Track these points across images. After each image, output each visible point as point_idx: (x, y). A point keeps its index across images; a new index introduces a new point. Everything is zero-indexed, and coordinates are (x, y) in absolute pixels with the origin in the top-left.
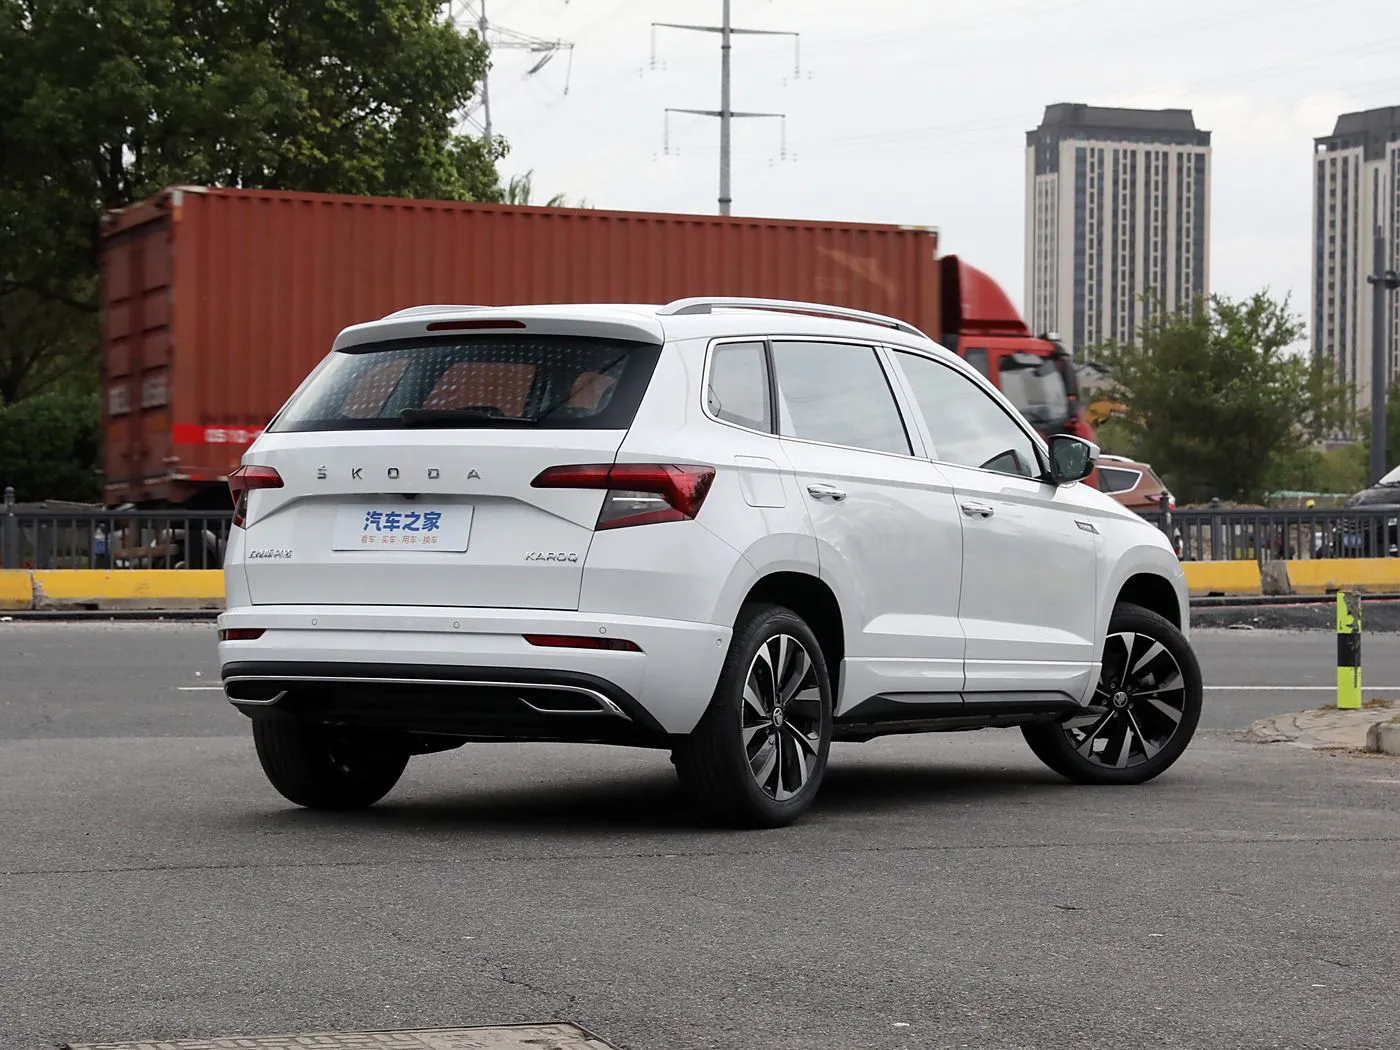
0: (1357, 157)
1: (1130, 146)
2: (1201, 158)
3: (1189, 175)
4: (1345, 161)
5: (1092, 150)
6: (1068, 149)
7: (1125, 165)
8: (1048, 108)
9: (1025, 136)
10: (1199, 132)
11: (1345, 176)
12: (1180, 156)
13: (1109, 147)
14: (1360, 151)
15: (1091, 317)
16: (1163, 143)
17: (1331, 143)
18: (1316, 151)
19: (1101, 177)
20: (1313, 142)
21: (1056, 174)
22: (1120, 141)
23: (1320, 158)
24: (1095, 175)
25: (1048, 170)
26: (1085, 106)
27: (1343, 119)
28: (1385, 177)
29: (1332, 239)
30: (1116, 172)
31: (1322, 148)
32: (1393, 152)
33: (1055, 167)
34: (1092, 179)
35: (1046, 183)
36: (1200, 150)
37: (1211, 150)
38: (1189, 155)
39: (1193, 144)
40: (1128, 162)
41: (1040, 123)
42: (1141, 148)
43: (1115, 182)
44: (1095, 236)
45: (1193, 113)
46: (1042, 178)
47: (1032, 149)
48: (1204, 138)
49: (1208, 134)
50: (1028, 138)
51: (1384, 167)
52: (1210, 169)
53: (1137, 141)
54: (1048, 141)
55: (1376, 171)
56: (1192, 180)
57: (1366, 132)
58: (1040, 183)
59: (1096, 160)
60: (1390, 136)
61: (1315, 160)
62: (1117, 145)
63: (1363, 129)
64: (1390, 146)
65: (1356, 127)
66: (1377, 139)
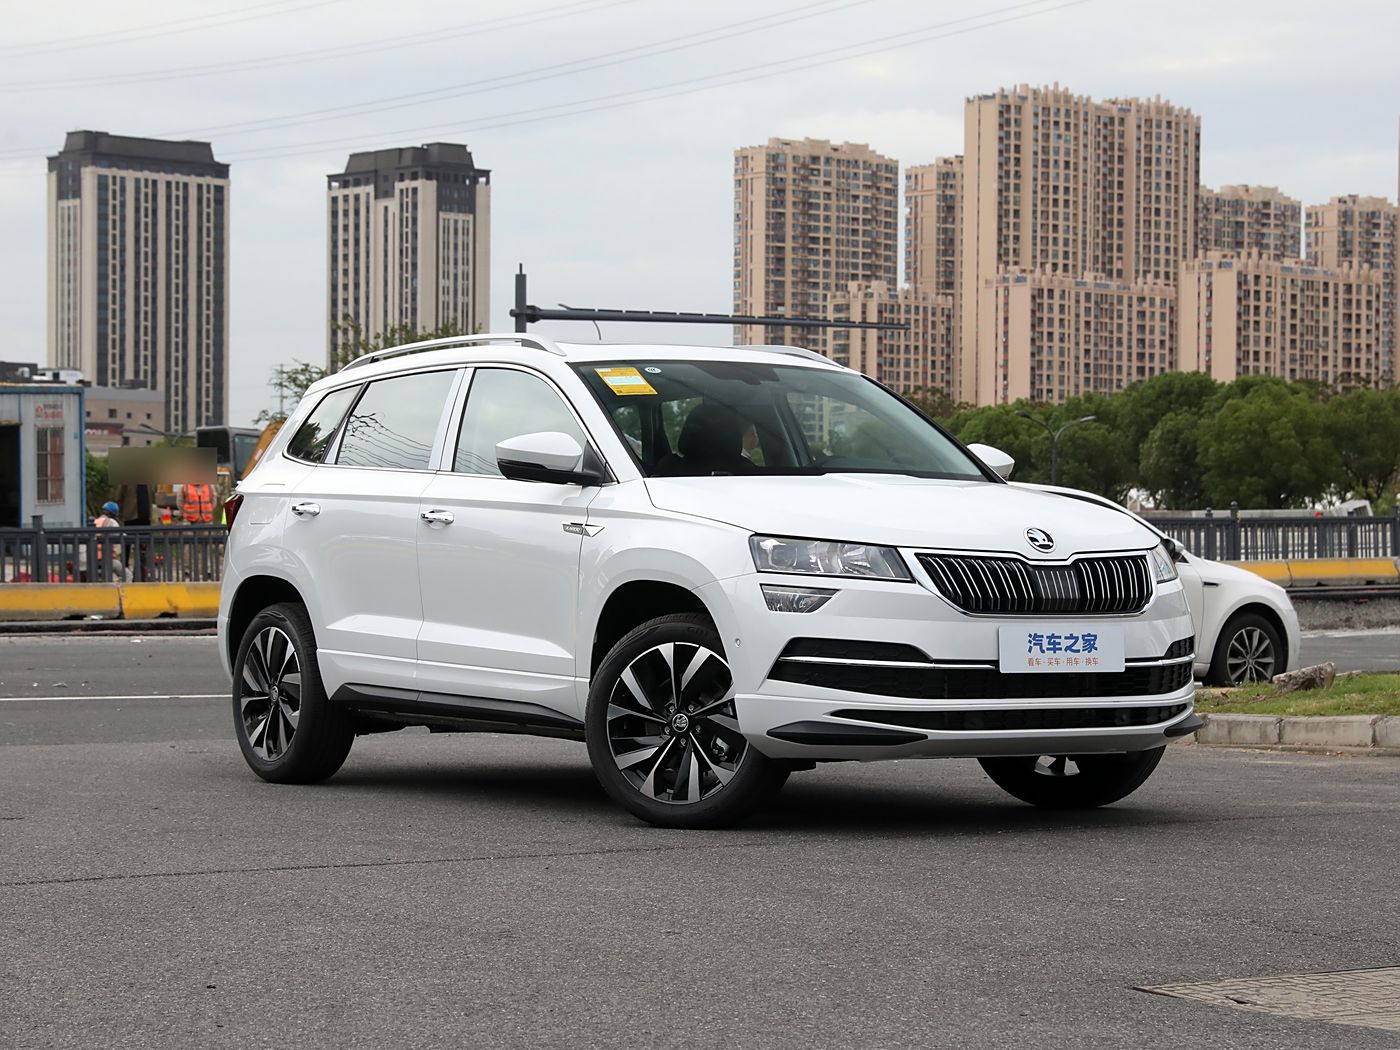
0: (368, 194)
1: (151, 176)
2: (220, 190)
3: (208, 206)
4: (357, 198)
5: (114, 178)
6: (89, 176)
7: (146, 194)
8: (69, 134)
9: (46, 162)
10: (218, 164)
11: (357, 212)
12: (200, 187)
13: (130, 175)
14: (371, 189)
15: (114, 341)
16: (183, 173)
17: (343, 180)
18: (330, 187)
19: (123, 204)
20: (326, 179)
21: (77, 201)
22: (141, 170)
23: (334, 194)
24: (118, 203)
25: (70, 196)
26: (106, 135)
27: (353, 156)
28: (394, 214)
29: (346, 272)
30: (137, 200)
31: (335, 184)
32: (402, 191)
33: (77, 193)
34: (114, 206)
36: (219, 182)
37: (229, 182)
38: (208, 186)
39: (212, 176)
40: (150, 190)
41: (61, 149)
42: (162, 178)
43: (137, 210)
44: (117, 262)
45: (212, 146)
46: (65, 203)
47: (54, 176)
48: (222, 171)
49: (226, 167)
50: (49, 164)
51: (393, 205)
52: (228, 201)
53: (158, 171)
54: (70, 167)
55: (386, 208)
56: (212, 211)
57: (376, 171)
58: (63, 208)
59: (118, 188)
60: (398, 177)
61: (328, 196)
62: (139, 174)
63: (373, 168)
64: (399, 186)
65: (367, 166)
66: (386, 179)
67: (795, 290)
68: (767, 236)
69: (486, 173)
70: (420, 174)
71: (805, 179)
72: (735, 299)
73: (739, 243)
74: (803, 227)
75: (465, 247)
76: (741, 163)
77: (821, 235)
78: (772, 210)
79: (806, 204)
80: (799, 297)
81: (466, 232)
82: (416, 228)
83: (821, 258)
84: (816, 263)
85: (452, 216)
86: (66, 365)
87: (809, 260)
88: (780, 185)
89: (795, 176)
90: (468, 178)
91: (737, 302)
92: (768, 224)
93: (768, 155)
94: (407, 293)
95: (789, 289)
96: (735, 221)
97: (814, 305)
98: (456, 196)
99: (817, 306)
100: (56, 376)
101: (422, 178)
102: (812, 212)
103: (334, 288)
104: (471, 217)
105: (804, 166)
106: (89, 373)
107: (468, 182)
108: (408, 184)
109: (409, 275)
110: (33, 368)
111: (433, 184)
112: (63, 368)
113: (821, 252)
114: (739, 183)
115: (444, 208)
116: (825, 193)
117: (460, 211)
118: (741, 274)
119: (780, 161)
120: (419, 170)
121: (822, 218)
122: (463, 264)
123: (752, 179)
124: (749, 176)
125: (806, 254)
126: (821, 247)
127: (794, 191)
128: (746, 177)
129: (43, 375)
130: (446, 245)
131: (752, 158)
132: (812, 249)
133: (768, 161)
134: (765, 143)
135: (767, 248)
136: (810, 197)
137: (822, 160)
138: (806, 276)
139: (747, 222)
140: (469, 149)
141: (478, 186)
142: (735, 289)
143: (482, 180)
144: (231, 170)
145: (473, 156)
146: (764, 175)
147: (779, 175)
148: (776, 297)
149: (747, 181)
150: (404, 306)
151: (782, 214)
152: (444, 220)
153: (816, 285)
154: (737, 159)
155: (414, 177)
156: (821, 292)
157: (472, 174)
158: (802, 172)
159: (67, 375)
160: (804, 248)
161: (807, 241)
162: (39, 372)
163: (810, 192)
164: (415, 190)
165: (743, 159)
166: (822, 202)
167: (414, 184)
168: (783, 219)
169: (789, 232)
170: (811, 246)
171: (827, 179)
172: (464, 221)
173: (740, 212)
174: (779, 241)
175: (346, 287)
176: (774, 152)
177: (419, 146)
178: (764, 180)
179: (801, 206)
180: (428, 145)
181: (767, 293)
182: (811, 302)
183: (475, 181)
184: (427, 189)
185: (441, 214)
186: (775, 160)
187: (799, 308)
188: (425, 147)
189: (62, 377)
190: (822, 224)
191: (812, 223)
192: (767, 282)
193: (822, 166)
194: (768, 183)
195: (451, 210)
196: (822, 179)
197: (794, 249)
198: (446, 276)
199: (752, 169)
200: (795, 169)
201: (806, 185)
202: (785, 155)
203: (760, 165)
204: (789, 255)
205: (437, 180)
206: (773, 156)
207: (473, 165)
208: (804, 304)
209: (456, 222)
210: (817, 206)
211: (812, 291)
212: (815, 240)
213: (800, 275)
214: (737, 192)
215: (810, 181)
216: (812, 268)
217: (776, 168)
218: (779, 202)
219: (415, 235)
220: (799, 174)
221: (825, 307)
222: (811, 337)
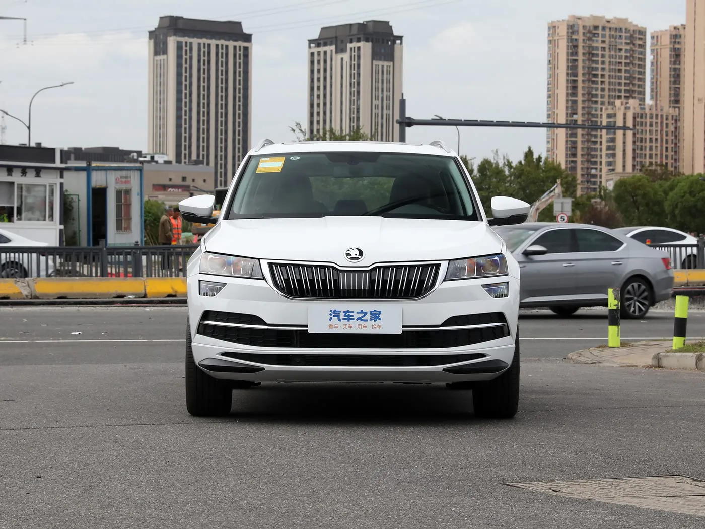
0: (332, 51)
1: (207, 41)
2: (246, 51)
3: (240, 59)
4: (325, 53)
5: (186, 43)
6: (172, 42)
7: (204, 52)
8: (161, 18)
9: (148, 34)
10: (245, 34)
11: (325, 62)
12: (235, 47)
13: (195, 41)
14: (333, 48)
15: (185, 137)
16: (225, 40)
17: (317, 43)
18: (310, 47)
19: (191, 58)
20: (307, 42)
21: (165, 57)
22: (201, 38)
23: (312, 50)
24: (188, 57)
25: (161, 54)
26: (181, 18)
27: (323, 29)
28: (347, 62)
29: (318, 96)
30: (199, 55)
31: (313, 45)
32: (351, 49)
33: (165, 52)
34: (186, 59)
35: (160, 60)
36: (246, 44)
37: (252, 45)
38: (240, 47)
39: (242, 41)
40: (206, 50)
41: (156, 27)
42: (213, 42)
43: (199, 61)
44: (188, 92)
45: (242, 24)
46: (158, 58)
47: (152, 41)
48: (248, 38)
49: (250, 36)
50: (150, 35)
51: (346, 57)
52: (251, 56)
53: (211, 39)
54: (161, 37)
55: (342, 59)
56: (241, 61)
57: (336, 38)
58: (157, 61)
59: (188, 48)
60: (349, 40)
61: (309, 52)
62: (200, 41)
63: (334, 36)
64: (349, 46)
65: (331, 34)
66: (342, 42)
67: (584, 106)
68: (567, 74)
69: (400, 38)
70: (362, 39)
71: (590, 39)
72: (548, 111)
73: (550, 78)
74: (588, 68)
75: (388, 81)
76: (552, 30)
77: (600, 72)
78: (570, 58)
79: (591, 54)
80: (586, 110)
81: (388, 72)
82: (359, 70)
83: (599, 86)
84: (597, 89)
85: (380, 63)
86: (158, 152)
87: (592, 88)
88: (575, 43)
89: (585, 38)
90: (390, 40)
91: (549, 113)
92: (568, 67)
93: (568, 25)
94: (354, 108)
95: (580, 105)
96: (548, 65)
97: (595, 114)
98: (383, 51)
99: (597, 115)
100: (152, 158)
101: (363, 41)
102: (594, 59)
103: (312, 106)
104: (392, 63)
105: (590, 32)
106: (171, 156)
107: (390, 43)
108: (355, 45)
109: (355, 98)
110: (139, 153)
111: (369, 45)
112: (156, 153)
113: (600, 83)
114: (550, 42)
115: (376, 58)
116: (602, 48)
117: (385, 60)
118: (552, 96)
119: (575, 29)
120: (361, 36)
121: (600, 62)
122: (387, 91)
123: (558, 40)
124: (556, 38)
125: (590, 83)
126: (599, 79)
127: (583, 47)
128: (555, 38)
129: (145, 157)
130: (377, 80)
131: (558, 27)
132: (594, 81)
133: (568, 29)
134: (566, 18)
135: (567, 80)
136: (593, 50)
137: (600, 28)
138: (590, 97)
139: (555, 65)
140: (390, 24)
141: (396, 46)
142: (548, 104)
143: (398, 42)
144: (253, 37)
145: (393, 28)
146: (565, 37)
147: (574, 37)
148: (572, 109)
149: (555, 41)
150: (352, 116)
151: (576, 60)
152: (376, 65)
153: (596, 102)
154: (549, 28)
155: (359, 40)
156: (599, 106)
157: (392, 38)
158: (588, 35)
159: (159, 157)
160: (589, 80)
161: (591, 76)
162: (143, 156)
163: (593, 47)
164: (359, 48)
165: (553, 28)
166: (600, 53)
167: (358, 44)
168: (576, 63)
169: (580, 71)
170: (594, 79)
171: (604, 39)
172: (387, 66)
173: (551, 59)
174: (574, 76)
175: (318, 105)
176: (571, 24)
177: (362, 22)
178: (565, 40)
179: (587, 55)
180: (367, 22)
181: (567, 108)
182: (593, 112)
183: (394, 43)
184: (366, 48)
185: (374, 62)
186: (572, 29)
187: (586, 116)
188: (365, 23)
189: (156, 158)
190: (600, 66)
191: (594, 65)
192: (567, 101)
193: (600, 31)
194: (568, 42)
195: (380, 60)
196: (600, 39)
197: (583, 81)
198: (377, 98)
199: (558, 34)
200: (584, 33)
201: (591, 43)
202: (578, 25)
203: (563, 31)
204: (580, 85)
205: (372, 42)
206: (571, 26)
207: (393, 34)
208: (589, 114)
209: (383, 66)
210: (597, 55)
211: (594, 106)
212: (596, 75)
213: (586, 96)
214: (549, 48)
215: (593, 41)
216: (594, 92)
217: (573, 33)
218: (574, 54)
219: (359, 74)
220: (586, 37)
221: (601, 115)
222: (593, 133)
